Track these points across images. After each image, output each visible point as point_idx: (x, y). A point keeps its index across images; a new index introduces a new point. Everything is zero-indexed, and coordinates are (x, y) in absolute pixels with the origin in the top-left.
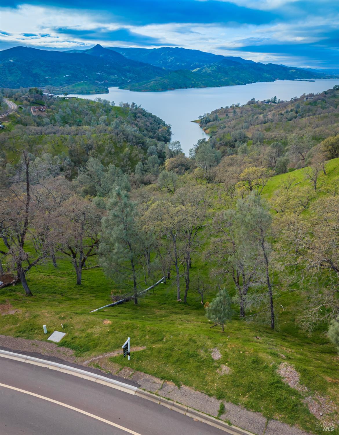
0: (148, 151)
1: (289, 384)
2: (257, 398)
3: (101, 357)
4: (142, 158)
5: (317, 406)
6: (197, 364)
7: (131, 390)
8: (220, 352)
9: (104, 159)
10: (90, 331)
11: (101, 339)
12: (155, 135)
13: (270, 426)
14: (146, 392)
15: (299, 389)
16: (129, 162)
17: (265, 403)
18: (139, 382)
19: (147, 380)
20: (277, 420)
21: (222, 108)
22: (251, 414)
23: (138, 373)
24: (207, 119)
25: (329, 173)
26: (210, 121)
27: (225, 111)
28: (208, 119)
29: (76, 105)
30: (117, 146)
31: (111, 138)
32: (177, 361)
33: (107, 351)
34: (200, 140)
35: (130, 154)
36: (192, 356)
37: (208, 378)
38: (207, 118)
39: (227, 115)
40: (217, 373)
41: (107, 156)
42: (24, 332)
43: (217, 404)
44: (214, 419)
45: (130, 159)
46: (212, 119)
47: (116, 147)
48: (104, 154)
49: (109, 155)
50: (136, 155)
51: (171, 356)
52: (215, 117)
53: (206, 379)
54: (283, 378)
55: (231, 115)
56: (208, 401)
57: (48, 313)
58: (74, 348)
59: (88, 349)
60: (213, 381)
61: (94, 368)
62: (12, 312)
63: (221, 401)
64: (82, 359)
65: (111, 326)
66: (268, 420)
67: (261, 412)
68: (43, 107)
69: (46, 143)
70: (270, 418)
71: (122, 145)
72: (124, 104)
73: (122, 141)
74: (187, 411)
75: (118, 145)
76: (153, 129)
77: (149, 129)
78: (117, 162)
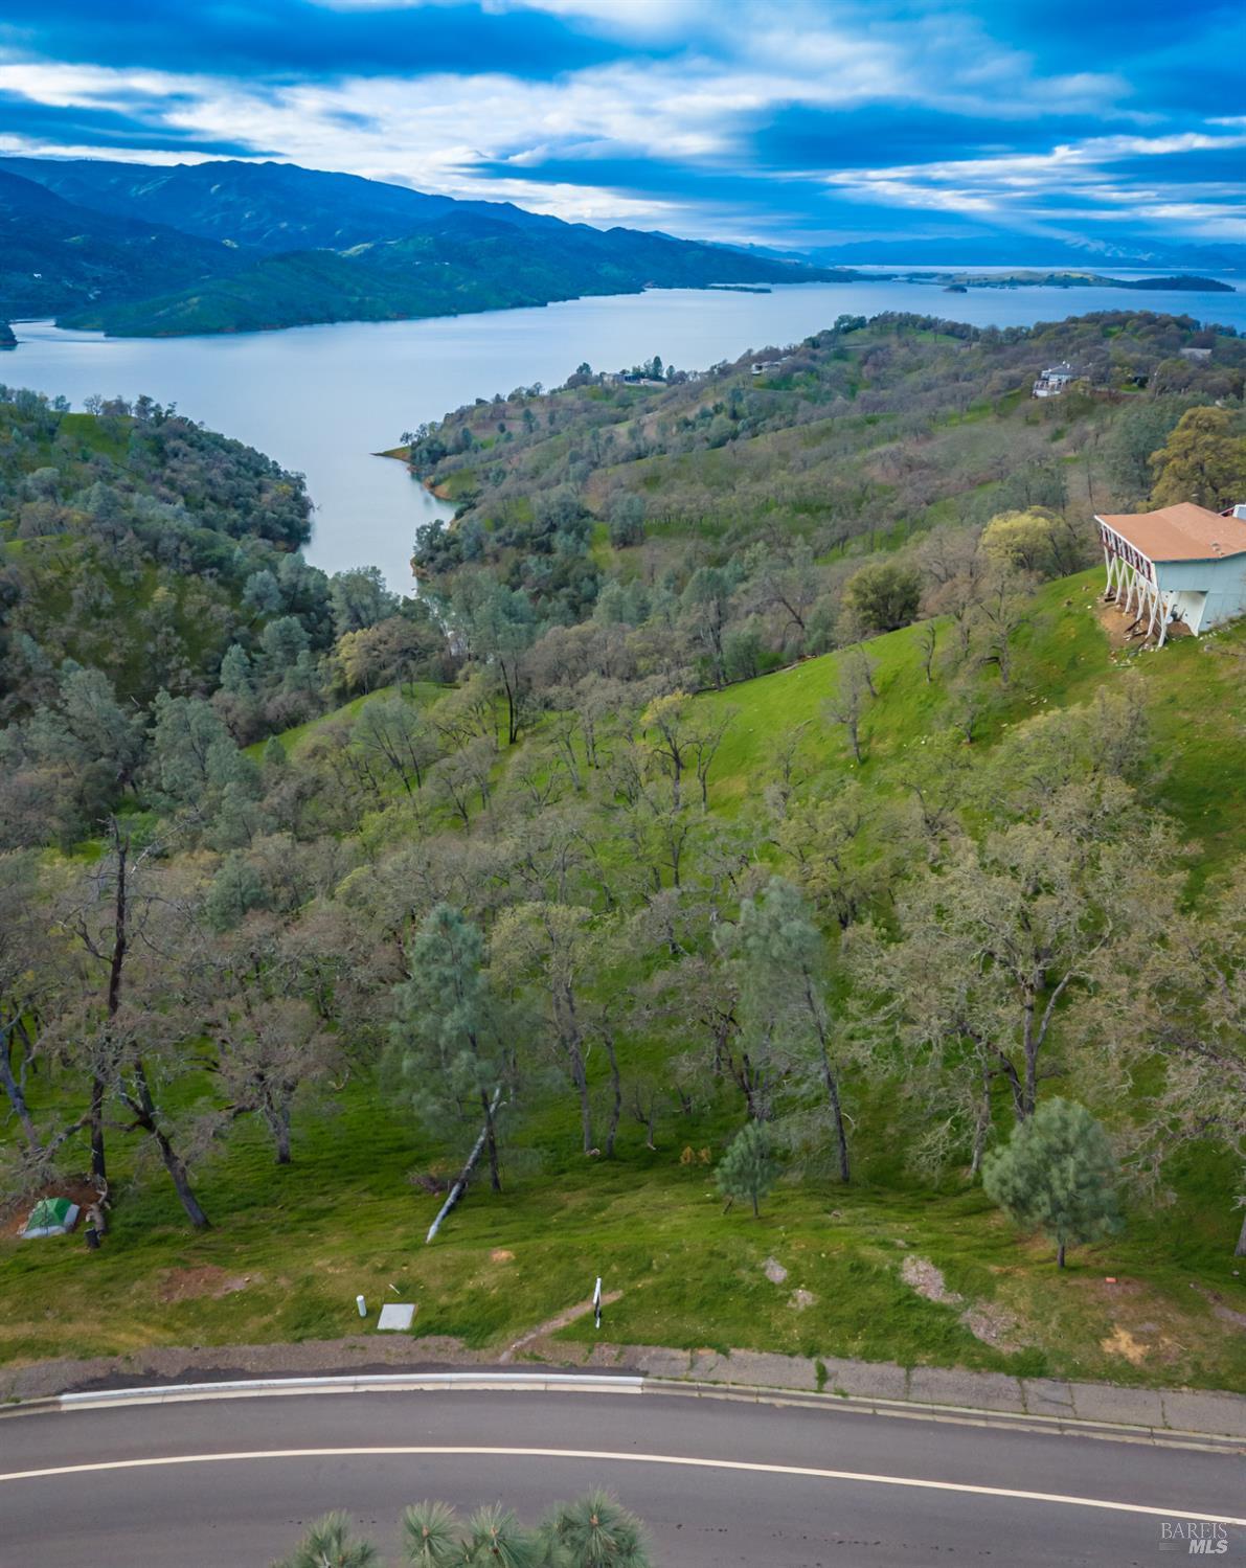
0: (247, 592)
1: (929, 1295)
2: (878, 1337)
3: (532, 1336)
4: (229, 620)
5: (985, 1322)
6: (744, 1301)
7: (631, 1385)
8: (781, 1264)
9: (74, 637)
10: (470, 1285)
11: (510, 1298)
12: (249, 519)
13: (914, 1379)
14: (664, 1382)
15: (947, 1301)
16: (178, 639)
17: (895, 1342)
18: (639, 1366)
19: (656, 1358)
20: (923, 1366)
21: (479, 401)
22: (876, 1368)
23: (631, 1348)
24: (431, 445)
25: (885, 691)
26: (444, 453)
27: (493, 413)
28: (436, 446)
30: (118, 583)
31: (91, 554)
32: (702, 1303)
33: (539, 1321)
34: (423, 528)
35: (178, 607)
36: (727, 1287)
37: (778, 1323)
38: (433, 442)
39: (502, 429)
40: (792, 1309)
41: (83, 622)
42: (307, 1325)
43: (809, 1367)
44: (813, 1394)
45: (181, 627)
46: (450, 445)
47: (116, 584)
48: (73, 617)
49: (94, 620)
50: (203, 611)
51: (684, 1297)
52: (460, 436)
53: (773, 1325)
54: (915, 1287)
55: (517, 427)
56: (790, 1365)
57: (332, 1264)
58: (456, 1333)
59: (493, 1328)
60: (787, 1327)
61: (528, 1363)
62: (238, 1284)
63: (814, 1360)
64: (491, 1351)
65: (516, 1263)
66: (908, 1370)
67: (892, 1359)
70: (911, 1366)
71: (141, 578)
72: (107, 406)
73: (137, 560)
74: (759, 1394)
75: (126, 577)
76: (239, 495)
77: (223, 497)
78: (129, 643)
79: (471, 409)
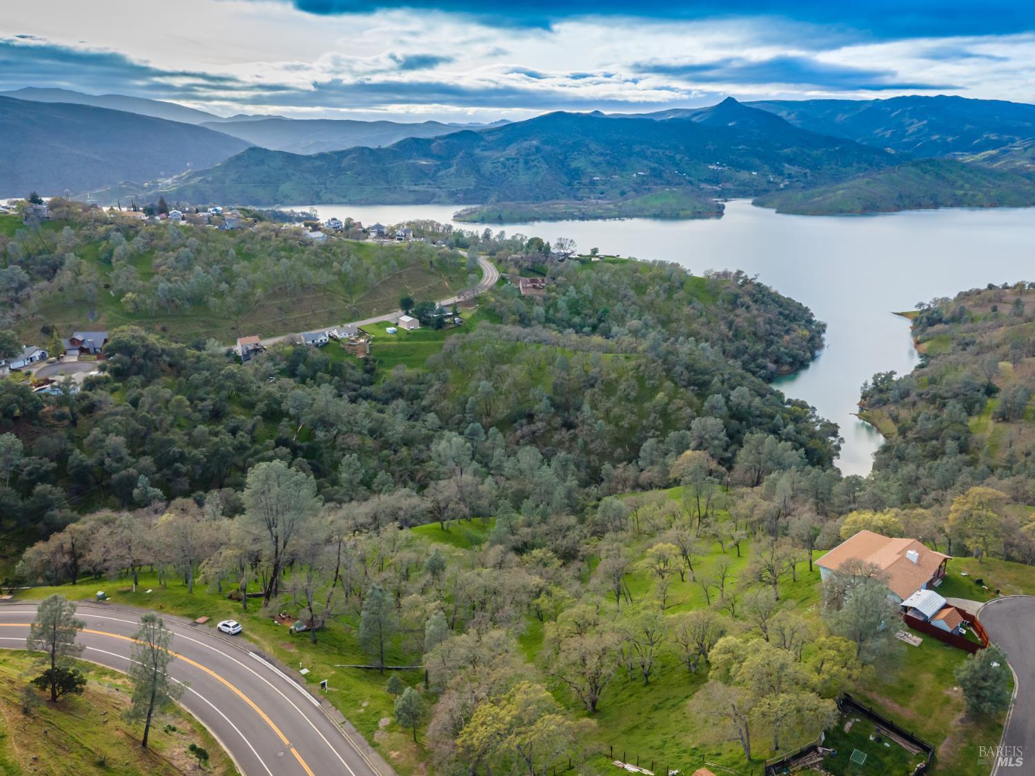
0: (706, 404)
1: (380, 724)
2: (361, 724)
5: (381, 735)
6: (353, 705)
7: (317, 704)
8: (368, 704)
9: (611, 409)
12: (769, 350)
13: (355, 734)
14: (322, 707)
15: (381, 727)
16: (660, 421)
17: (362, 727)
18: (322, 702)
19: (326, 703)
20: (360, 733)
21: (991, 287)
22: (353, 728)
23: (326, 699)
24: (932, 314)
26: (940, 321)
27: (992, 297)
28: (935, 315)
29: (606, 277)
30: (644, 386)
31: (637, 369)
32: (346, 700)
35: (668, 404)
36: (354, 701)
37: (351, 711)
38: (934, 312)
39: (995, 309)
40: (357, 711)
41: (618, 403)
42: (291, 663)
43: (344, 720)
44: (338, 724)
45: (664, 415)
46: (946, 316)
48: (613, 399)
49: (623, 403)
50: (680, 409)
52: (958, 310)
55: (1006, 310)
56: (342, 718)
57: (308, 657)
58: (308, 679)
59: (313, 682)
61: (310, 691)
62: (293, 651)
63: (347, 720)
64: (308, 685)
66: (357, 732)
67: (357, 728)
68: (543, 281)
69: (520, 362)
71: (655, 385)
72: (718, 275)
73: (658, 375)
74: (332, 720)
75: (648, 384)
76: (771, 334)
77: (760, 334)
78: (634, 418)
79: (979, 292)
